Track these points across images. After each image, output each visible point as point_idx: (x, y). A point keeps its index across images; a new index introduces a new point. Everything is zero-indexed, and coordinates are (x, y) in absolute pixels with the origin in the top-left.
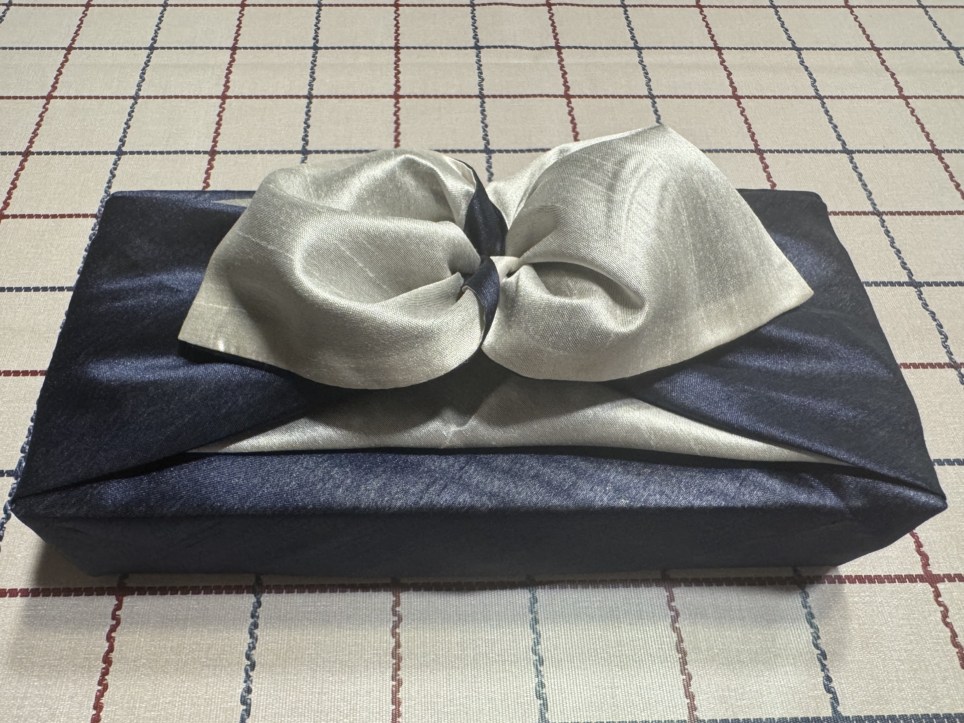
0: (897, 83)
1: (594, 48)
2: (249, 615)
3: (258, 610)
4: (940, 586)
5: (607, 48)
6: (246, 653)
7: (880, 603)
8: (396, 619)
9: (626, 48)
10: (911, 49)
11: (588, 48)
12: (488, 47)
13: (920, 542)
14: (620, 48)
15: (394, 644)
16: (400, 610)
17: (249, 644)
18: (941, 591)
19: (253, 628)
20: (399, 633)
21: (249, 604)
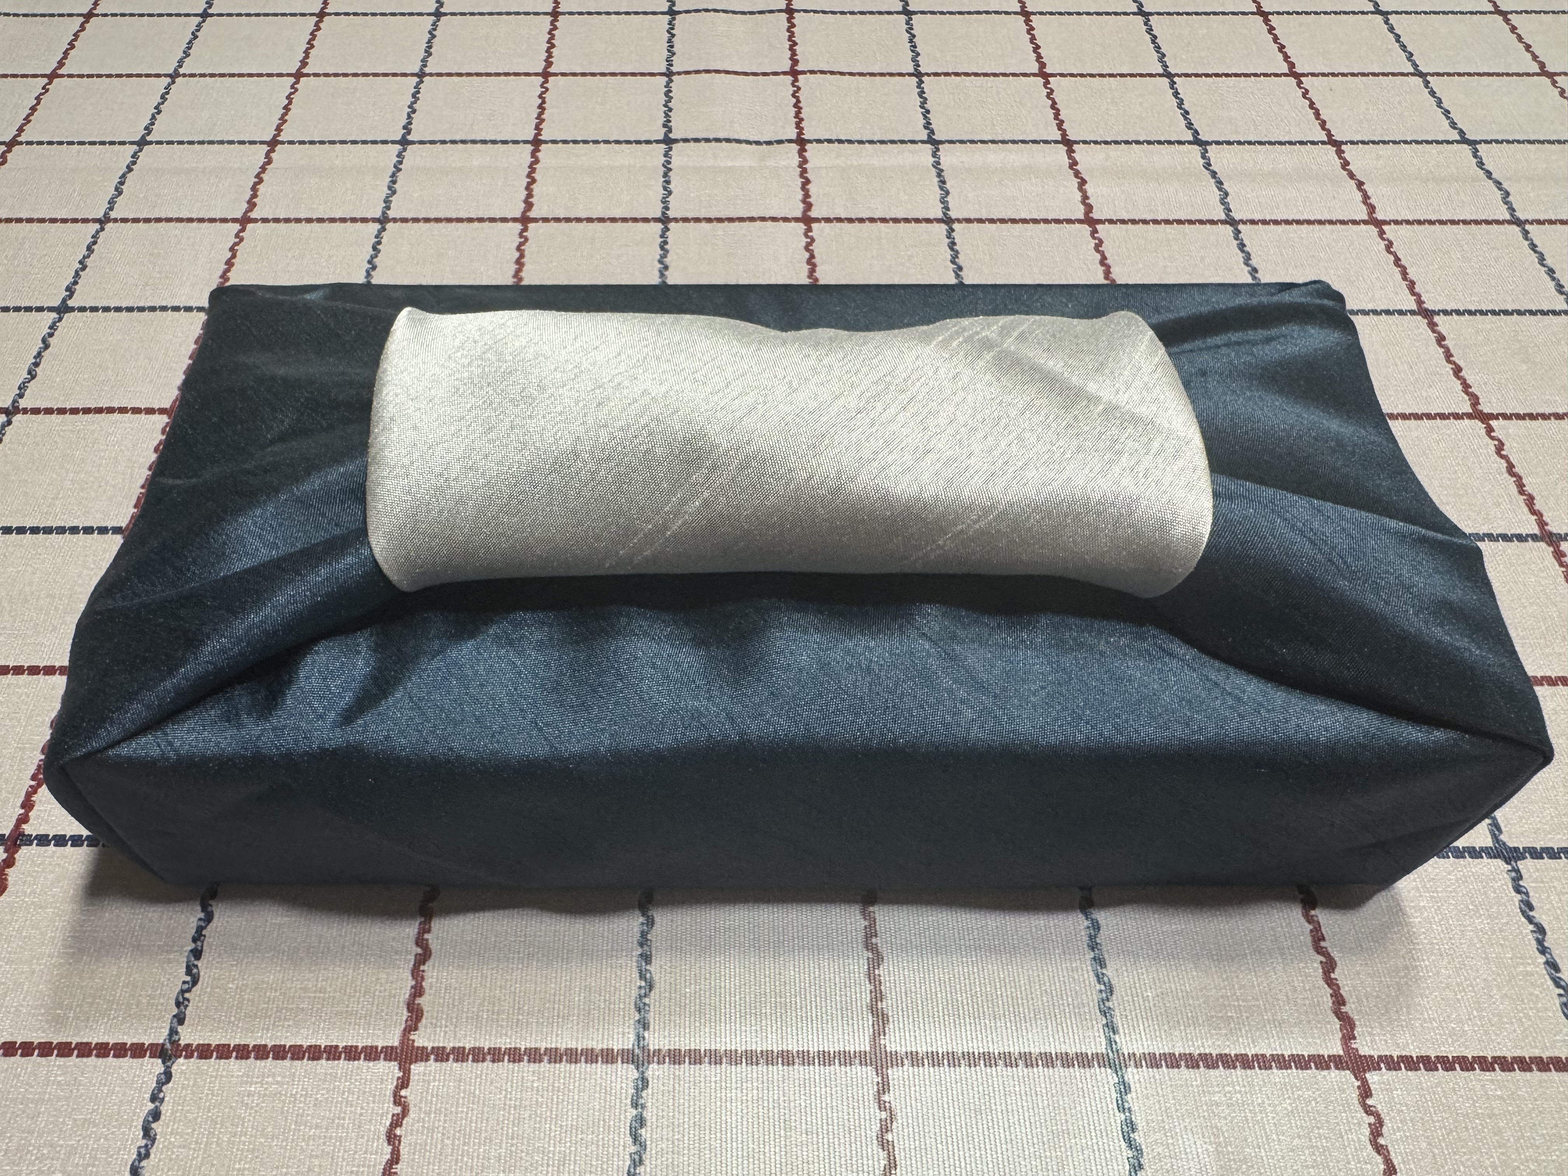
0: (1366, 197)
1: (861, 142)
2: (148, 1096)
3: (164, 1088)
4: (1372, 1077)
5: (882, 142)
6: (132, 1165)
7: (1259, 1104)
8: (398, 1110)
9: (913, 142)
10: (1395, 142)
11: (850, 142)
12: (686, 140)
13: (1341, 996)
14: (903, 142)
15: (388, 1156)
16: (408, 1094)
17: (140, 1147)
18: (1372, 1087)
19: (150, 1119)
20: (400, 1136)
21: (151, 1076)
